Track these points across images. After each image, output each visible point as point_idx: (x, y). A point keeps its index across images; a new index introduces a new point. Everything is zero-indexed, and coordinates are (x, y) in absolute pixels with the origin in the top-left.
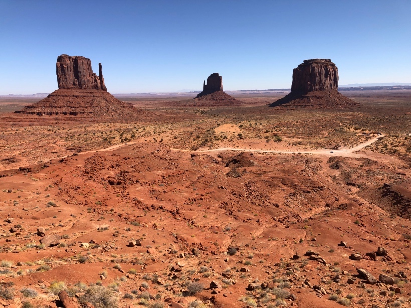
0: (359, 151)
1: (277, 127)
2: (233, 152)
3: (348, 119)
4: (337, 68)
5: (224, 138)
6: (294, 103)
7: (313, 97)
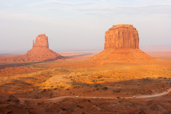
0: (167, 95)
2: (71, 100)
4: (137, 32)
5: (60, 88)
6: (108, 58)
7: (122, 53)
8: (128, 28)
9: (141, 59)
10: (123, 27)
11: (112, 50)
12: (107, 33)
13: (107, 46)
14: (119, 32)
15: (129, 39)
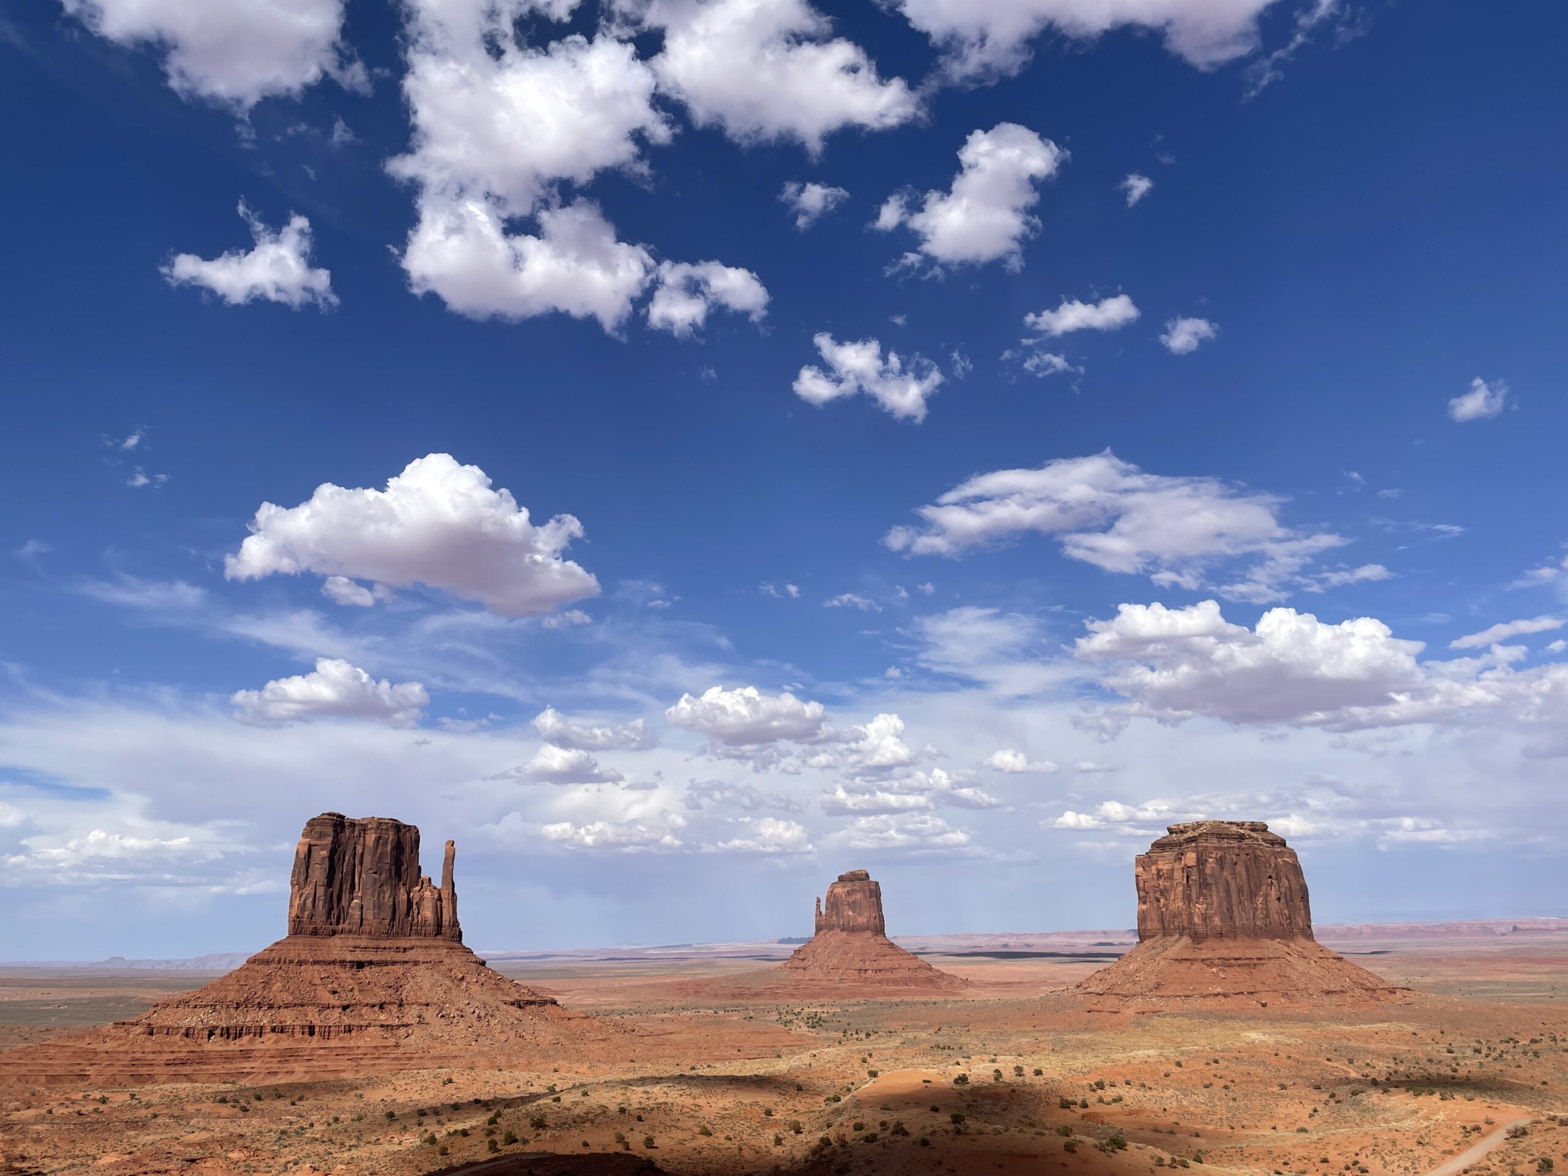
1: (1100, 1085)
3: (1379, 1055)
4: (1293, 855)
5: (893, 1134)
6: (1158, 986)
7: (1226, 963)
8: (1241, 837)
9: (1328, 993)
10: (1220, 836)
11: (1177, 947)
12: (1144, 862)
13: (1153, 925)
14: (1198, 860)
15: (1253, 895)
